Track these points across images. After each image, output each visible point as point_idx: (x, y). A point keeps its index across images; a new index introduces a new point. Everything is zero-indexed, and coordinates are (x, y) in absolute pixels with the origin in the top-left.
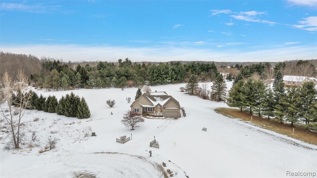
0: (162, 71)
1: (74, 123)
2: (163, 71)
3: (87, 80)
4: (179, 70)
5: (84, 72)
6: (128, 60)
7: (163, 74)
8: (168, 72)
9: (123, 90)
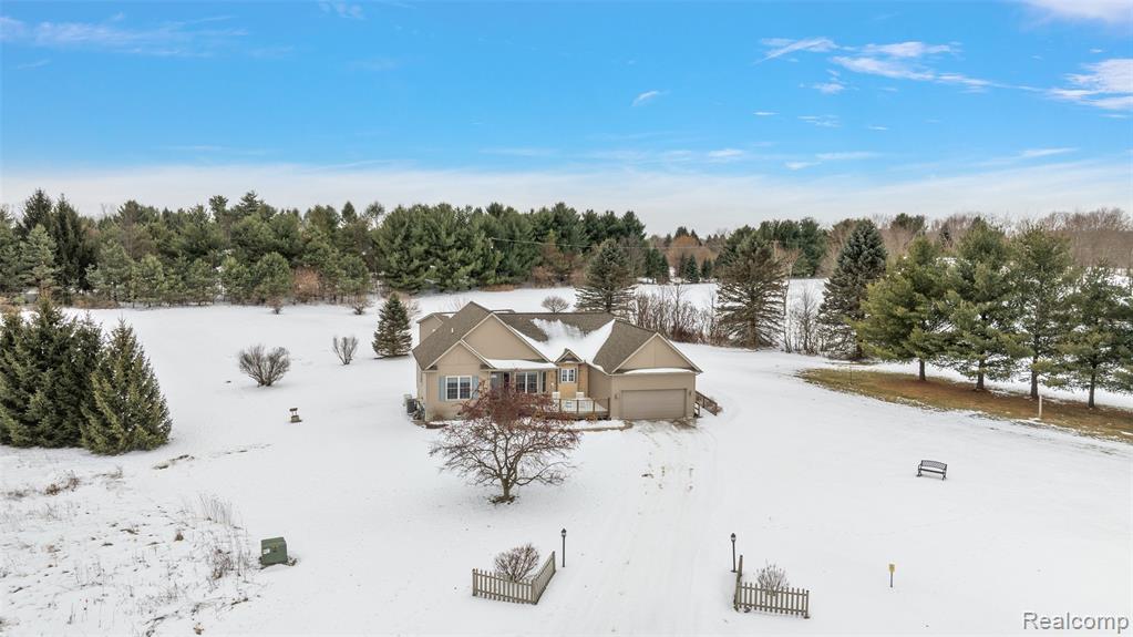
0: (444, 234)
1: (75, 482)
2: (449, 235)
3: (91, 266)
4: (509, 232)
5: (70, 227)
6: (256, 199)
7: (450, 248)
8: (469, 237)
9: (277, 312)
